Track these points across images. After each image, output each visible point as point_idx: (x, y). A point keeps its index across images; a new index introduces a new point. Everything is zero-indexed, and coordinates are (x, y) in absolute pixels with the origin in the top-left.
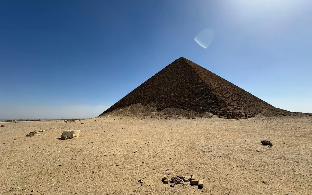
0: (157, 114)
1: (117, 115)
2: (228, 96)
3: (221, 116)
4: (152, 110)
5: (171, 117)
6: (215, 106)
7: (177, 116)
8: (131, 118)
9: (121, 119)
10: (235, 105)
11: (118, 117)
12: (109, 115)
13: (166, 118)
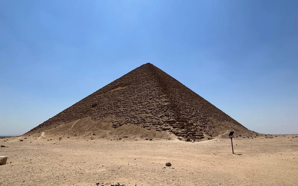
0: (111, 134)
1: (55, 133)
2: (194, 114)
3: (180, 137)
4: (105, 128)
5: (126, 137)
6: (176, 125)
7: (133, 137)
8: (75, 137)
9: (60, 139)
10: (199, 125)
11: (57, 135)
12: (43, 133)
13: (120, 139)
